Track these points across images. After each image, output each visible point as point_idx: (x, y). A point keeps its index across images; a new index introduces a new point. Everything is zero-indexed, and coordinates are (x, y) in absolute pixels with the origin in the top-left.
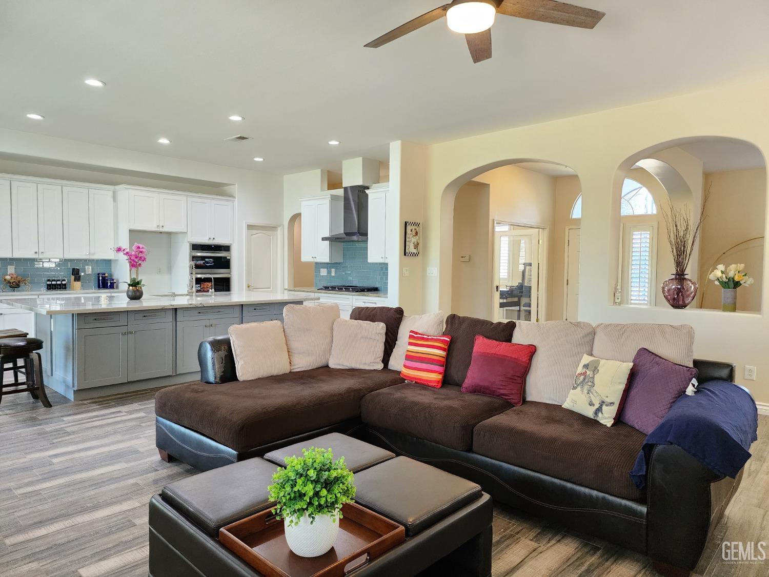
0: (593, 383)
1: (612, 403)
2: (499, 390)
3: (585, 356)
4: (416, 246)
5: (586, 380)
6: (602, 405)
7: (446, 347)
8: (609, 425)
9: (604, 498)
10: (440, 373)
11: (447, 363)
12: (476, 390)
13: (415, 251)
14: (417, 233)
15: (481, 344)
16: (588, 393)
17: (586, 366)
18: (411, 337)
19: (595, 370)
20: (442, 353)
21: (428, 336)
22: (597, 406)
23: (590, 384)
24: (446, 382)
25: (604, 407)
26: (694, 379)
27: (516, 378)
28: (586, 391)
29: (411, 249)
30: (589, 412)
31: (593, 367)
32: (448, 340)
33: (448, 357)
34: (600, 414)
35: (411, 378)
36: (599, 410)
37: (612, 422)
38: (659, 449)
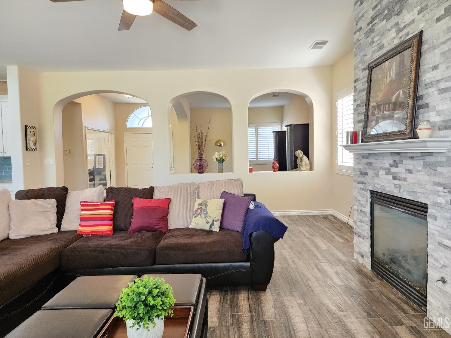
0: (206, 212)
1: (218, 220)
2: (155, 227)
3: (197, 199)
4: (35, 143)
5: (202, 210)
6: (213, 222)
7: (113, 208)
8: (218, 231)
9: (230, 265)
10: (111, 225)
11: (114, 218)
12: (141, 230)
13: (34, 147)
14: (34, 134)
15: (138, 203)
16: (205, 217)
17: (200, 204)
18: (82, 205)
19: (206, 205)
20: (111, 212)
21: (97, 203)
22: (211, 223)
23: (205, 213)
24: (116, 229)
25: (215, 223)
26: (252, 201)
27: (164, 218)
28: (203, 216)
29: (31, 145)
30: (207, 227)
31: (204, 204)
32: (114, 203)
33: (115, 214)
34: (213, 227)
35: (87, 233)
36: (212, 224)
37: (219, 229)
38: (255, 234)
